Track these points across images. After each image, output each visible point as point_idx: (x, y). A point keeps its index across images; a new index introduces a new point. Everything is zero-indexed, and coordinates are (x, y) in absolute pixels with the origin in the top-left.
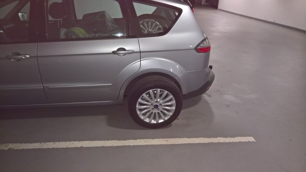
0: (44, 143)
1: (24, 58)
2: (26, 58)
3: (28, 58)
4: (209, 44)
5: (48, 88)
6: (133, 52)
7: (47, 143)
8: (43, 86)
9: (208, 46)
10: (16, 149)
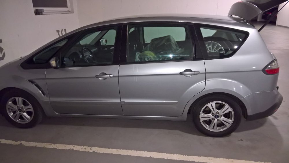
0: (119, 150)
1: (109, 77)
2: (110, 77)
3: (112, 77)
4: (278, 66)
5: (125, 102)
6: (199, 73)
7: (121, 150)
8: (121, 101)
9: (276, 67)
10: (98, 152)
